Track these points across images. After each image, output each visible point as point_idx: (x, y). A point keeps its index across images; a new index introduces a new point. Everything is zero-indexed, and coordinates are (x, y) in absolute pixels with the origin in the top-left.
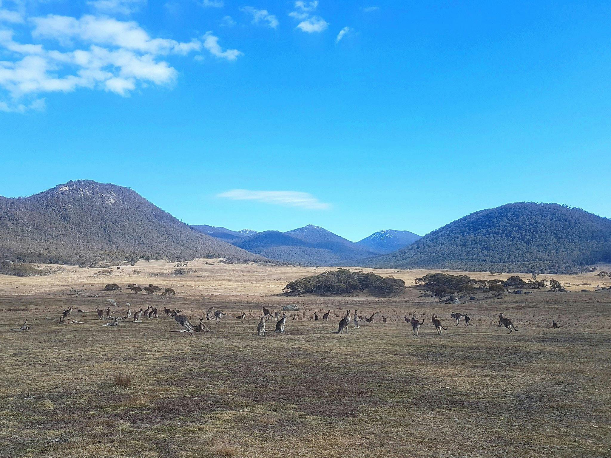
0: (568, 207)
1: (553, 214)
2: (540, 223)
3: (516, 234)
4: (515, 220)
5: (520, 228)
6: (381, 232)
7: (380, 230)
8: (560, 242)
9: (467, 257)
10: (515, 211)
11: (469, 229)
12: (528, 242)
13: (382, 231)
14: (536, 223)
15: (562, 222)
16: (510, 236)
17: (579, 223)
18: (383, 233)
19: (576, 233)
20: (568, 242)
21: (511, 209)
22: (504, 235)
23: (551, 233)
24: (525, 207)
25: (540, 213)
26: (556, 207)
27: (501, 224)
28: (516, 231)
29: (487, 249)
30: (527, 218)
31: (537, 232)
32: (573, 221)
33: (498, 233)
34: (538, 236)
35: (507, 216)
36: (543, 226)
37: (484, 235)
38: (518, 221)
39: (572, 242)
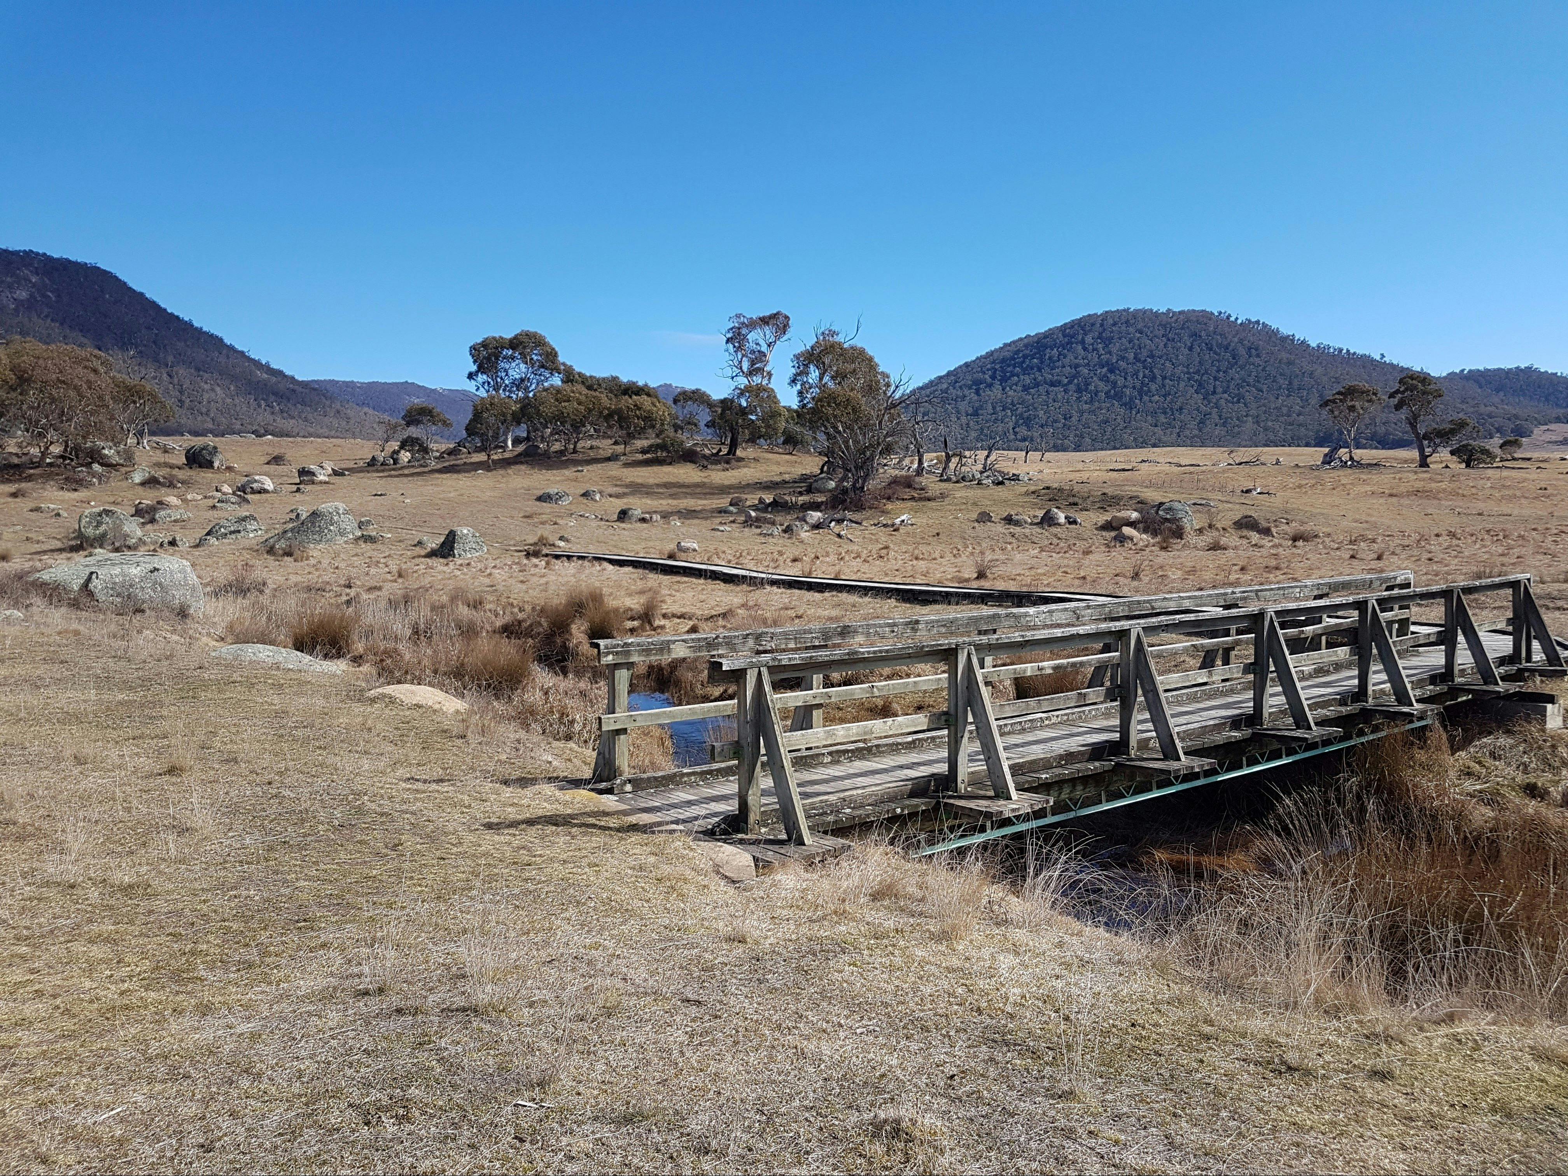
0: (1232, 319)
1: (1195, 335)
2: (1161, 357)
3: (1101, 385)
4: (1101, 350)
5: (1112, 369)
8: (1210, 402)
10: (1104, 330)
11: (994, 377)
12: (1129, 405)
14: (1152, 356)
15: (1215, 353)
16: (1086, 390)
17: (1258, 356)
19: (1251, 380)
20: (1229, 402)
22: (1072, 387)
23: (1189, 379)
24: (1127, 322)
25: (1162, 332)
26: (1203, 318)
27: (1067, 362)
28: (1102, 378)
30: (1130, 346)
31: (1153, 379)
32: (1242, 351)
33: (1058, 383)
34: (1153, 387)
35: (1083, 342)
36: (1168, 364)
37: (1026, 389)
38: (1110, 353)
39: (1238, 402)
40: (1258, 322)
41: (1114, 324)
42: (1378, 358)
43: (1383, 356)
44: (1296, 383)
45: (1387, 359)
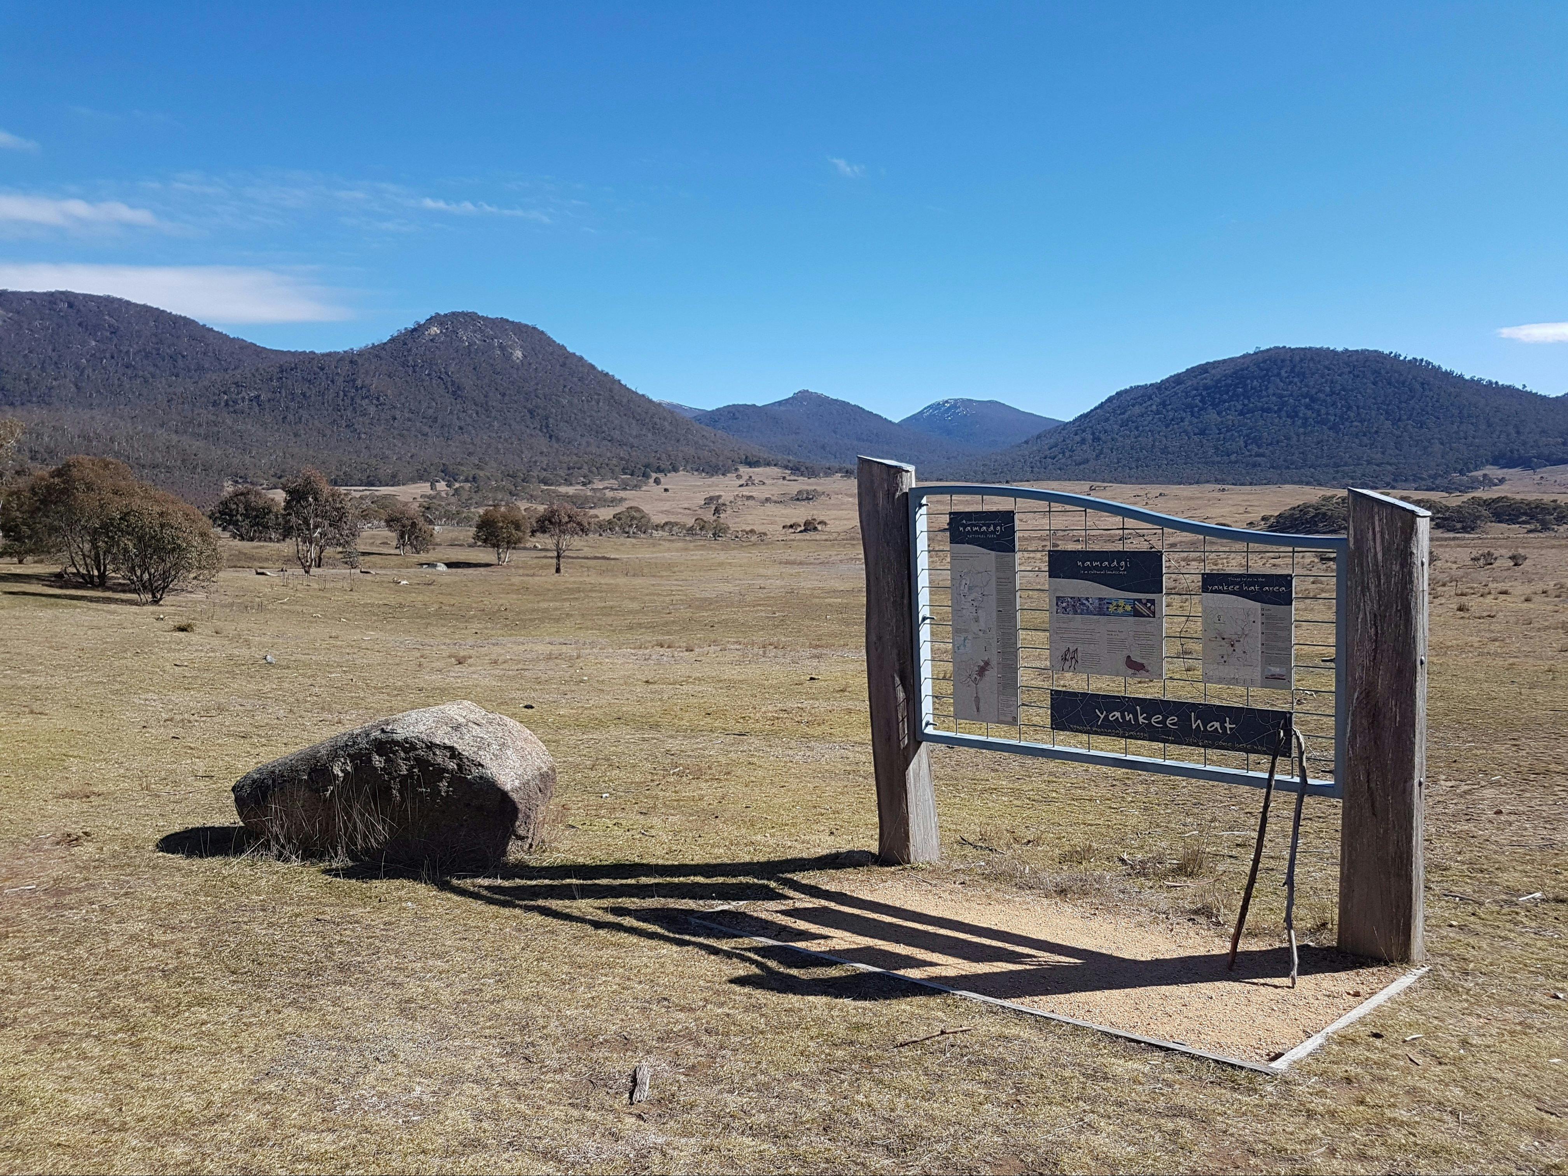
0: (1401, 358)
1: (1377, 372)
2: (1352, 390)
3: (1309, 413)
4: (1298, 384)
5: (1313, 400)
6: (944, 404)
7: (940, 399)
8: (1399, 427)
9: (1219, 459)
10: (1295, 366)
11: (1203, 401)
12: (1334, 428)
13: (947, 402)
14: (1344, 389)
15: (1396, 387)
16: (1297, 416)
17: (1430, 390)
18: (947, 405)
19: (1429, 409)
20: (1414, 427)
21: (1283, 361)
22: (1283, 414)
23: (1378, 409)
24: (1312, 359)
25: (1348, 369)
26: (1378, 357)
27: (1271, 391)
28: (1308, 407)
29: (1257, 441)
30: (1323, 380)
31: (1349, 408)
32: (1417, 386)
33: (1269, 410)
34: (1352, 415)
35: (1279, 374)
36: (1359, 396)
37: (1241, 413)
38: (1307, 386)
39: (1421, 427)
40: (1422, 360)
41: (1301, 360)
42: (1521, 388)
43: (1524, 386)
44: (1465, 412)
45: (1528, 389)
